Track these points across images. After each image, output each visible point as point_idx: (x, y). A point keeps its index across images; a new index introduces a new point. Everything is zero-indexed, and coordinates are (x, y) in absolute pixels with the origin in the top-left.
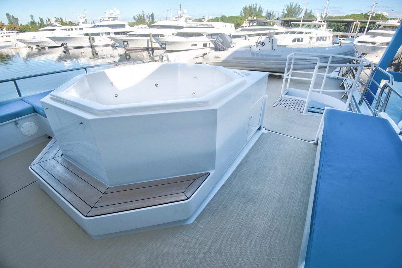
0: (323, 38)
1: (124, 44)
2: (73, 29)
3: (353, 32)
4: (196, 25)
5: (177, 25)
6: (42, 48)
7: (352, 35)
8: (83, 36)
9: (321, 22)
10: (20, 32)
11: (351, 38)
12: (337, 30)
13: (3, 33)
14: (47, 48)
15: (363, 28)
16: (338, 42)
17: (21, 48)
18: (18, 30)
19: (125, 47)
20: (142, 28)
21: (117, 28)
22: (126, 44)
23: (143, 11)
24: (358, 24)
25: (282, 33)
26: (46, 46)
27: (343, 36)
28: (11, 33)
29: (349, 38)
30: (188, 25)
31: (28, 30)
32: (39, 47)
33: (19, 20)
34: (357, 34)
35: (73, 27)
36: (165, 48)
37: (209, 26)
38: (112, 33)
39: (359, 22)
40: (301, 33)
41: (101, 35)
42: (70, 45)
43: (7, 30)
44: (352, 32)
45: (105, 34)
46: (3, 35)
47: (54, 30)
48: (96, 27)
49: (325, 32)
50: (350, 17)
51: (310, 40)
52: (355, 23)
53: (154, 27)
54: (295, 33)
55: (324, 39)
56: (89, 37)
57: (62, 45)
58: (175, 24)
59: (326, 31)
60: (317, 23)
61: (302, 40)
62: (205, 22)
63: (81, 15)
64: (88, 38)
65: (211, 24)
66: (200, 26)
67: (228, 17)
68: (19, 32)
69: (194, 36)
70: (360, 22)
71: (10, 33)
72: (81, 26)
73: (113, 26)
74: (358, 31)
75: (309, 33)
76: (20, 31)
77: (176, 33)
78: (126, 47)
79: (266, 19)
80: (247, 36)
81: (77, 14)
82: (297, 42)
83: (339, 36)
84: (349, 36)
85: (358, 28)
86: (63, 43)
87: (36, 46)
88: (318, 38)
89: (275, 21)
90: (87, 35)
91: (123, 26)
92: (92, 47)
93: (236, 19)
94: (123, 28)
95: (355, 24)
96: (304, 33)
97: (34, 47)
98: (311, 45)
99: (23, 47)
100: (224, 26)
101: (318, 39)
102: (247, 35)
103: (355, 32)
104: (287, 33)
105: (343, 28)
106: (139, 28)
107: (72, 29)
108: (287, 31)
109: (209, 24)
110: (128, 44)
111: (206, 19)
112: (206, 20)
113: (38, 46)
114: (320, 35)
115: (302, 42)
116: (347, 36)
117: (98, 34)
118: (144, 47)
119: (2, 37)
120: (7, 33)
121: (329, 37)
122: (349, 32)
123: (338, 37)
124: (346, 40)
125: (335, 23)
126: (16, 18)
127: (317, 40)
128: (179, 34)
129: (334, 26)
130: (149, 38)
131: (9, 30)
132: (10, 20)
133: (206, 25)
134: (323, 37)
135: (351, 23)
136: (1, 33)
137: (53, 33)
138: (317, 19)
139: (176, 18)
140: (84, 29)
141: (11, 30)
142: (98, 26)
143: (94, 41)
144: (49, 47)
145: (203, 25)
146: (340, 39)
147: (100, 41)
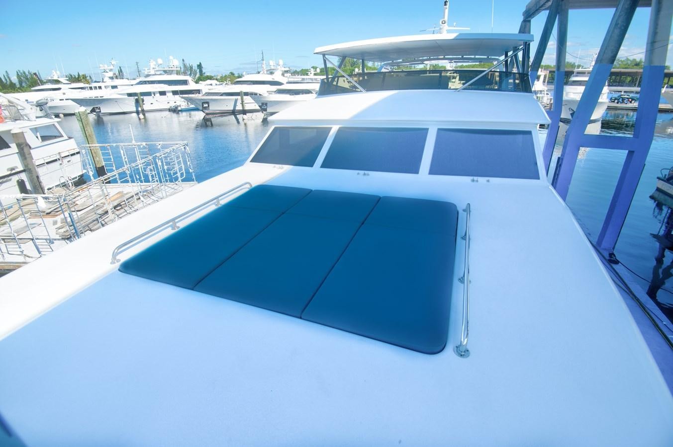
1: (203, 105)
2: (102, 88)
4: (300, 79)
5: (273, 80)
8: (126, 97)
19: (204, 111)
20: (211, 85)
21: (176, 85)
22: (206, 105)
23: (183, 60)
26: (61, 113)
30: (288, 80)
35: (101, 85)
36: (265, 110)
38: (169, 92)
41: (153, 95)
42: (104, 109)
45: (159, 94)
48: (142, 84)
56: (134, 97)
57: (93, 111)
58: (269, 78)
62: (312, 76)
63: (106, 66)
64: (135, 100)
66: (306, 81)
72: (111, 82)
73: (169, 82)
77: (275, 90)
78: (206, 110)
81: (101, 65)
86: (94, 108)
94: (187, 85)
107: (100, 88)
110: (209, 106)
117: (148, 94)
118: (229, 110)
128: (281, 92)
140: (118, 87)
142: (145, 82)
143: (144, 103)
144: (67, 115)
147: (152, 104)
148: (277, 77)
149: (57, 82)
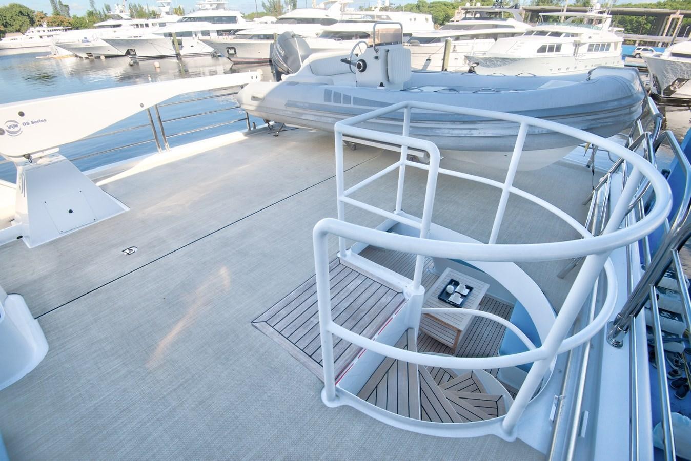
0: (604, 45)
1: (228, 52)
2: (149, 25)
3: (667, 36)
4: (359, 17)
5: (325, 17)
6: (96, 58)
7: (664, 41)
8: (163, 37)
9: (602, 13)
10: (71, 29)
11: (662, 46)
12: (636, 29)
13: (42, 32)
14: (104, 58)
15: (689, 27)
16: (634, 54)
17: (64, 57)
18: (67, 26)
19: (230, 58)
20: (266, 23)
21: (222, 23)
22: (232, 52)
24: (678, 19)
25: (520, 34)
26: (102, 55)
27: (645, 43)
28: (55, 30)
29: (657, 46)
30: (346, 18)
31: (82, 25)
32: (92, 56)
33: (70, 8)
34: (675, 38)
35: (150, 21)
37: (384, 19)
38: (213, 31)
39: (680, 14)
40: (558, 34)
41: (194, 35)
42: (140, 53)
43: (48, 26)
44: (665, 34)
45: (201, 34)
46: (42, 34)
47: (119, 26)
48: (185, 21)
49: (608, 33)
50: (665, 5)
51: (575, 49)
52: (672, 16)
53: (283, 20)
54: (545, 35)
55: (605, 47)
56: (172, 38)
57: (128, 53)
58: (321, 15)
59: (609, 31)
60: (593, 14)
61: (558, 49)
64: (171, 42)
65: (387, 16)
66: (365, 20)
67: (430, 3)
68: (69, 29)
69: (353, 38)
70: (683, 16)
71: (53, 30)
72: (165, 18)
73: (216, 19)
74: (676, 34)
75: (573, 35)
76: (70, 27)
77: (321, 32)
78: (233, 57)
79: (494, 7)
80: (449, 39)
82: (548, 52)
83: (637, 42)
84: (659, 42)
85: (677, 26)
86: (128, 50)
87: (87, 54)
88: (591, 45)
89: (510, 9)
90: (170, 35)
91: (233, 19)
92: (178, 56)
93: (444, 7)
94: (233, 23)
95: (673, 19)
96: (564, 35)
97: (84, 56)
98: (577, 58)
99: (67, 56)
100: (413, 20)
101: (593, 47)
102: (451, 37)
103: (671, 36)
104: (529, 33)
105: (649, 26)
106: (261, 23)
107: (147, 25)
108: (530, 30)
109: (384, 16)
110: (235, 51)
111: (380, 5)
112: (379, 8)
113: (90, 54)
114: (596, 39)
115: (558, 53)
116: (655, 42)
117: (189, 34)
118: (264, 59)
119: (41, 37)
120: (48, 31)
121: (616, 44)
122: (658, 35)
123: (636, 45)
124: (651, 50)
125: (634, 17)
126: (65, 5)
127: (590, 50)
128: (327, 35)
129: (631, 22)
130: (272, 41)
131: (52, 26)
132: (55, 8)
133: (379, 17)
134: (602, 44)
135: (665, 16)
136: (39, 31)
137: (115, 32)
138: (594, 8)
139: (326, 4)
140: (167, 24)
141: (56, 26)
143: (181, 46)
144: (107, 57)
145: (372, 17)
146: (639, 49)
147: (192, 46)
148: (334, 12)
149: (119, 18)
